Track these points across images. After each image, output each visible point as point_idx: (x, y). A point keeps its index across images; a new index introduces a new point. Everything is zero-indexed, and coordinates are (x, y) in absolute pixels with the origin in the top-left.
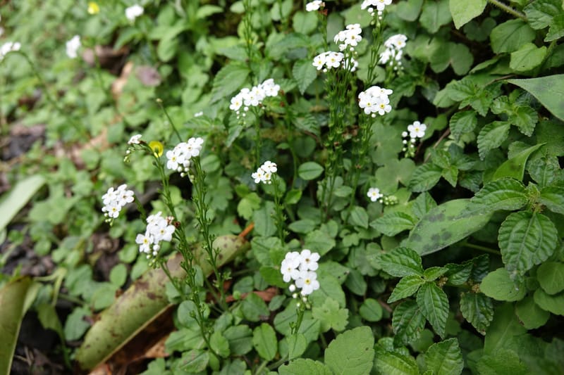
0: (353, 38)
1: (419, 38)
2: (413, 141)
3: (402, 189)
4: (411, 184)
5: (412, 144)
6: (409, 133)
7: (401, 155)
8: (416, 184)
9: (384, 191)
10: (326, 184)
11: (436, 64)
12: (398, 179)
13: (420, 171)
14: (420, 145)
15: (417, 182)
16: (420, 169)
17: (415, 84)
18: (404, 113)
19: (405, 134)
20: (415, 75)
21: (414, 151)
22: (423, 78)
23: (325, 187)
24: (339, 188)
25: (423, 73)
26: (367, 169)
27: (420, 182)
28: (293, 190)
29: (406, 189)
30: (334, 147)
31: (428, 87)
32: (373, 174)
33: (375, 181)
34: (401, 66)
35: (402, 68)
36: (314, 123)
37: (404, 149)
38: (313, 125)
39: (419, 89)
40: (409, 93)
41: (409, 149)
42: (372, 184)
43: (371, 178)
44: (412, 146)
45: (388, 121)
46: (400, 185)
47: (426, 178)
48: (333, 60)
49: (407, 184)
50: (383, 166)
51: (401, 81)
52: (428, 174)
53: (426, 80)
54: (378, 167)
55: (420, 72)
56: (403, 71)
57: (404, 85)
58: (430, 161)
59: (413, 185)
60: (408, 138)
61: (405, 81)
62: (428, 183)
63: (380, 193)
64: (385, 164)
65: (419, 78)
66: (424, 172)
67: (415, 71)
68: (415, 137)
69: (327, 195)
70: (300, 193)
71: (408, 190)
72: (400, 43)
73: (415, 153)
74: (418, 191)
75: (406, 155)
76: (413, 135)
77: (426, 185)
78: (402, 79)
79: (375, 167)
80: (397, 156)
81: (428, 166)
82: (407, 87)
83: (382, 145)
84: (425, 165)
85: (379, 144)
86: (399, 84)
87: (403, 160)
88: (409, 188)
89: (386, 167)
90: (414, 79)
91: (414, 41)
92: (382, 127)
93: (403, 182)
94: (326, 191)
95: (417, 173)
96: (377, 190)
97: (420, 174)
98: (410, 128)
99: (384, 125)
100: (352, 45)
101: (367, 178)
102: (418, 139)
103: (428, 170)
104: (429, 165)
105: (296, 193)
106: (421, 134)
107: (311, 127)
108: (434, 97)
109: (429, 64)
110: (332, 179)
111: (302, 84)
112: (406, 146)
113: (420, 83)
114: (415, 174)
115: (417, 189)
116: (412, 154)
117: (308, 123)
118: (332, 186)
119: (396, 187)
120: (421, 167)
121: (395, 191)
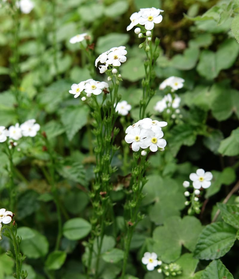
0: (116, 58)
1: (198, 89)
2: (197, 192)
3: (187, 255)
4: (198, 249)
5: (196, 196)
6: (191, 182)
7: (184, 213)
8: (204, 249)
9: (163, 257)
10: (92, 245)
11: (219, 111)
12: (182, 241)
13: (209, 232)
14: (206, 202)
15: (204, 246)
16: (208, 229)
17: (195, 133)
18: (184, 167)
19: (186, 184)
20: (195, 124)
21: (199, 206)
22: (205, 127)
23: (91, 250)
24: (108, 251)
25: (204, 121)
26: (145, 229)
27: (209, 245)
28: (56, 252)
29: (192, 255)
30: (99, 199)
31: (211, 137)
32: (151, 235)
33: (152, 243)
34: (178, 114)
35: (181, 116)
36: (82, 173)
37: (187, 203)
38: (81, 175)
39: (200, 139)
40: (190, 142)
41: (193, 203)
42: (149, 247)
43: (148, 240)
44: (196, 199)
45: (168, 174)
46: (184, 250)
47: (216, 242)
48: (93, 87)
49: (193, 249)
50: (163, 225)
51: (180, 130)
52: (219, 235)
53: (207, 130)
54: (158, 226)
55: (200, 120)
56: (182, 120)
57: (185, 134)
58: (220, 220)
59: (201, 250)
60: (191, 190)
61: (185, 130)
62: (219, 247)
63: (158, 259)
64: (165, 223)
65: (200, 128)
66: (214, 233)
67: (195, 119)
68: (199, 187)
69: (94, 261)
70: (64, 256)
71: (194, 256)
72: (176, 84)
73: (201, 208)
74: (207, 259)
75: (190, 211)
76: (197, 186)
77: (217, 250)
78: (181, 127)
79: (153, 226)
80: (179, 213)
81: (217, 226)
82: (187, 137)
83: (161, 200)
84: (213, 224)
85: (157, 199)
86: (177, 133)
87: (186, 218)
88: (196, 254)
89: (166, 227)
90: (194, 128)
91: (192, 91)
92: (160, 179)
93: (187, 246)
94: (93, 254)
95: (204, 234)
96: (154, 256)
97: (208, 235)
98: (192, 177)
99: (163, 177)
100: (114, 65)
101: (144, 240)
102: (203, 191)
103: (219, 231)
104: (219, 225)
105: (59, 256)
106: (207, 185)
107: (78, 177)
108: (218, 147)
109: (210, 112)
110: (100, 238)
111: (70, 129)
112: (188, 198)
113: (201, 133)
114: (201, 235)
115: (205, 256)
116: (197, 209)
117: (76, 173)
118: (99, 248)
119: (179, 252)
120: (208, 226)
121: (177, 257)
